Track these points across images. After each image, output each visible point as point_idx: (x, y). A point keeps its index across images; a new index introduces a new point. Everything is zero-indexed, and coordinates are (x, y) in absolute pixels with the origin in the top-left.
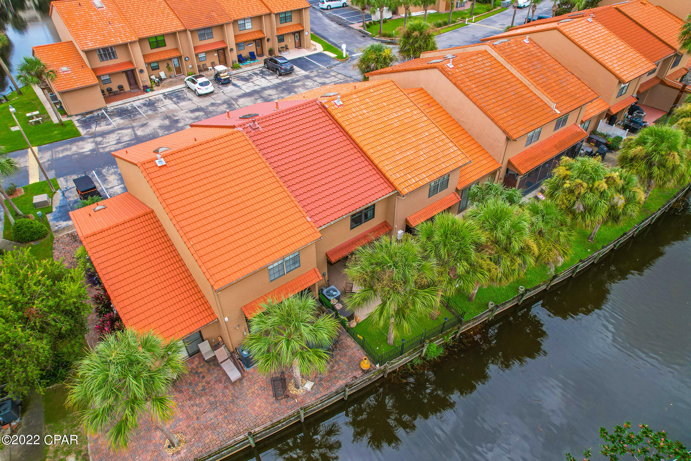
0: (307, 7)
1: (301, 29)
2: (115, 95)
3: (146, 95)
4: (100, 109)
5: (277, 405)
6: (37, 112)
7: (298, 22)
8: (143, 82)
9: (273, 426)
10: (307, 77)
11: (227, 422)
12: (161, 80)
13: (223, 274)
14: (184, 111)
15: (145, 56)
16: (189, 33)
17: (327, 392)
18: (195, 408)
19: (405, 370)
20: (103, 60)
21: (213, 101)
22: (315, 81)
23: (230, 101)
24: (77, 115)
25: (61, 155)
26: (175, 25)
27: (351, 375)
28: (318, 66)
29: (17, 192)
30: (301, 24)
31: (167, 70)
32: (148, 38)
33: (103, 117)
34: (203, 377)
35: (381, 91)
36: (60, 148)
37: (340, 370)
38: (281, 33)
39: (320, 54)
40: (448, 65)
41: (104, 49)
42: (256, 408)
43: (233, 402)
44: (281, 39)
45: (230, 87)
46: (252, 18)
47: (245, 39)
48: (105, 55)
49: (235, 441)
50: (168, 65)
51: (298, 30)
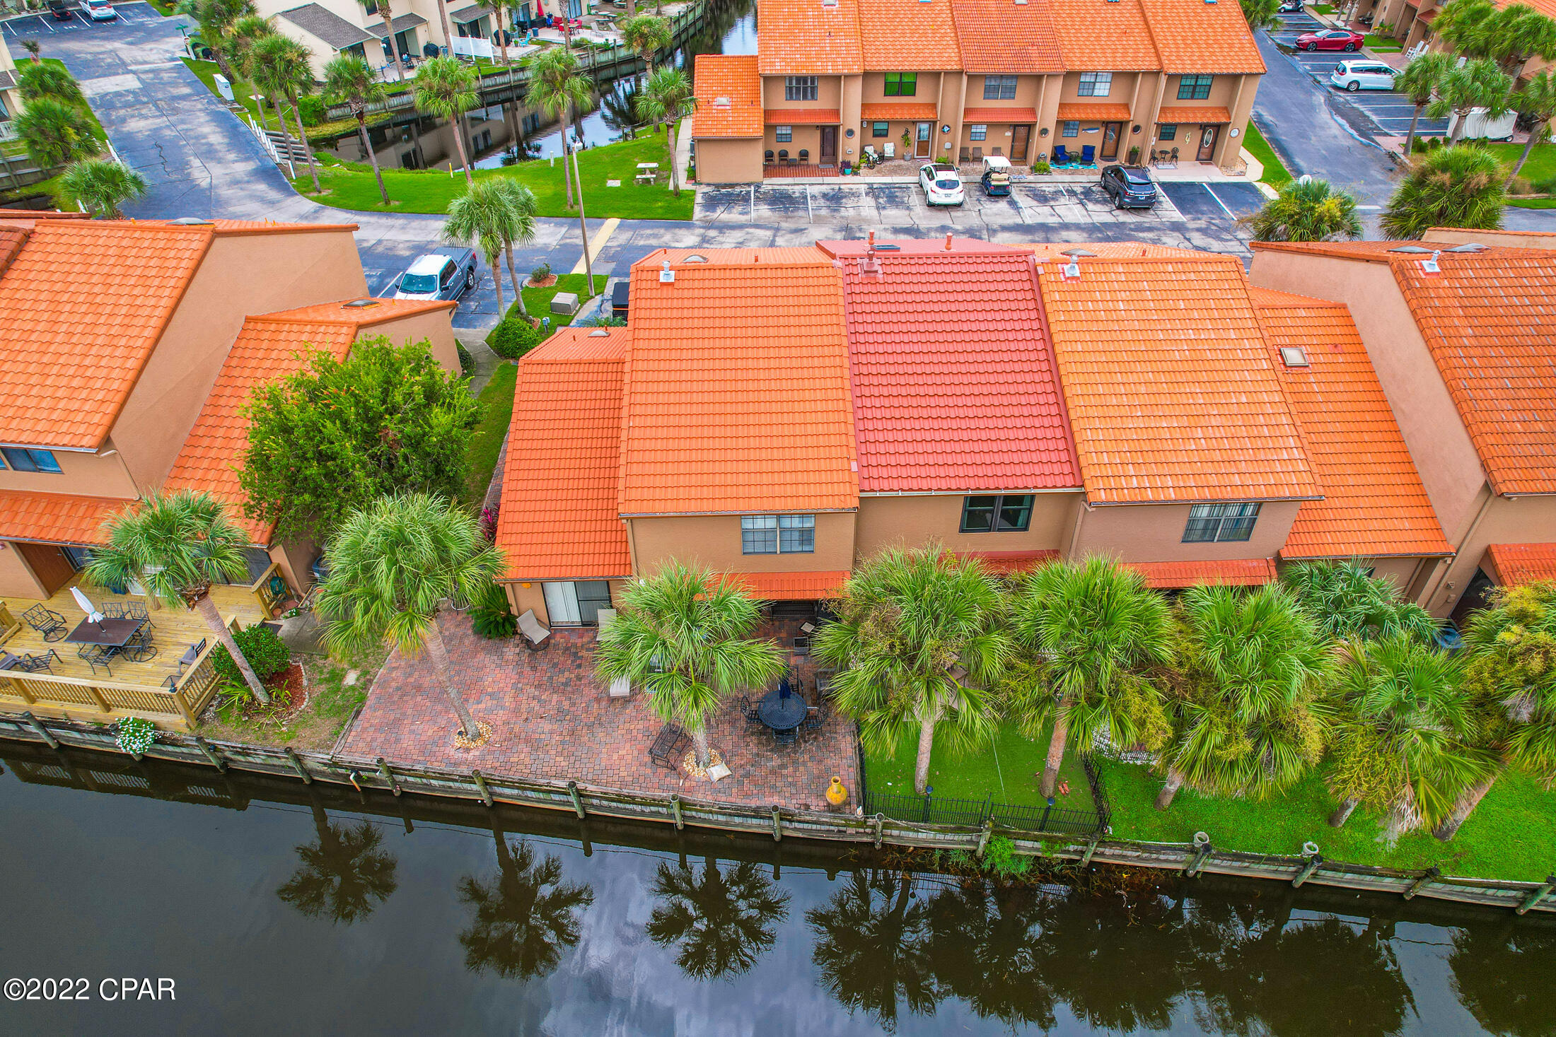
0: (1255, 71)
1: (1223, 120)
2: (789, 166)
3: (840, 179)
4: (749, 185)
5: (648, 771)
6: (654, 165)
7: (1222, 105)
8: (845, 153)
9: (619, 799)
10: (1177, 227)
11: (560, 749)
12: (882, 158)
13: (647, 494)
14: (882, 227)
15: (865, 107)
16: (965, 78)
17: (741, 802)
18: (534, 703)
19: (923, 858)
20: (791, 98)
21: (948, 222)
22: (1189, 240)
23: (980, 231)
24: (709, 185)
25: (642, 243)
26: (947, 59)
27: (802, 798)
28: (1222, 210)
29: (548, 281)
30: (1227, 110)
31: (900, 142)
32: (885, 74)
33: (745, 199)
34: (579, 666)
35: (1192, 276)
36: (649, 232)
37: (790, 779)
38: (1170, 121)
39: (1248, 188)
40: (1425, 263)
41: (799, 79)
42: (615, 757)
43: (590, 727)
44: (1167, 132)
45: (1002, 205)
46: (1117, 75)
47: (1083, 116)
48: (798, 89)
49: (548, 784)
50: (907, 131)
51: (1214, 120)
